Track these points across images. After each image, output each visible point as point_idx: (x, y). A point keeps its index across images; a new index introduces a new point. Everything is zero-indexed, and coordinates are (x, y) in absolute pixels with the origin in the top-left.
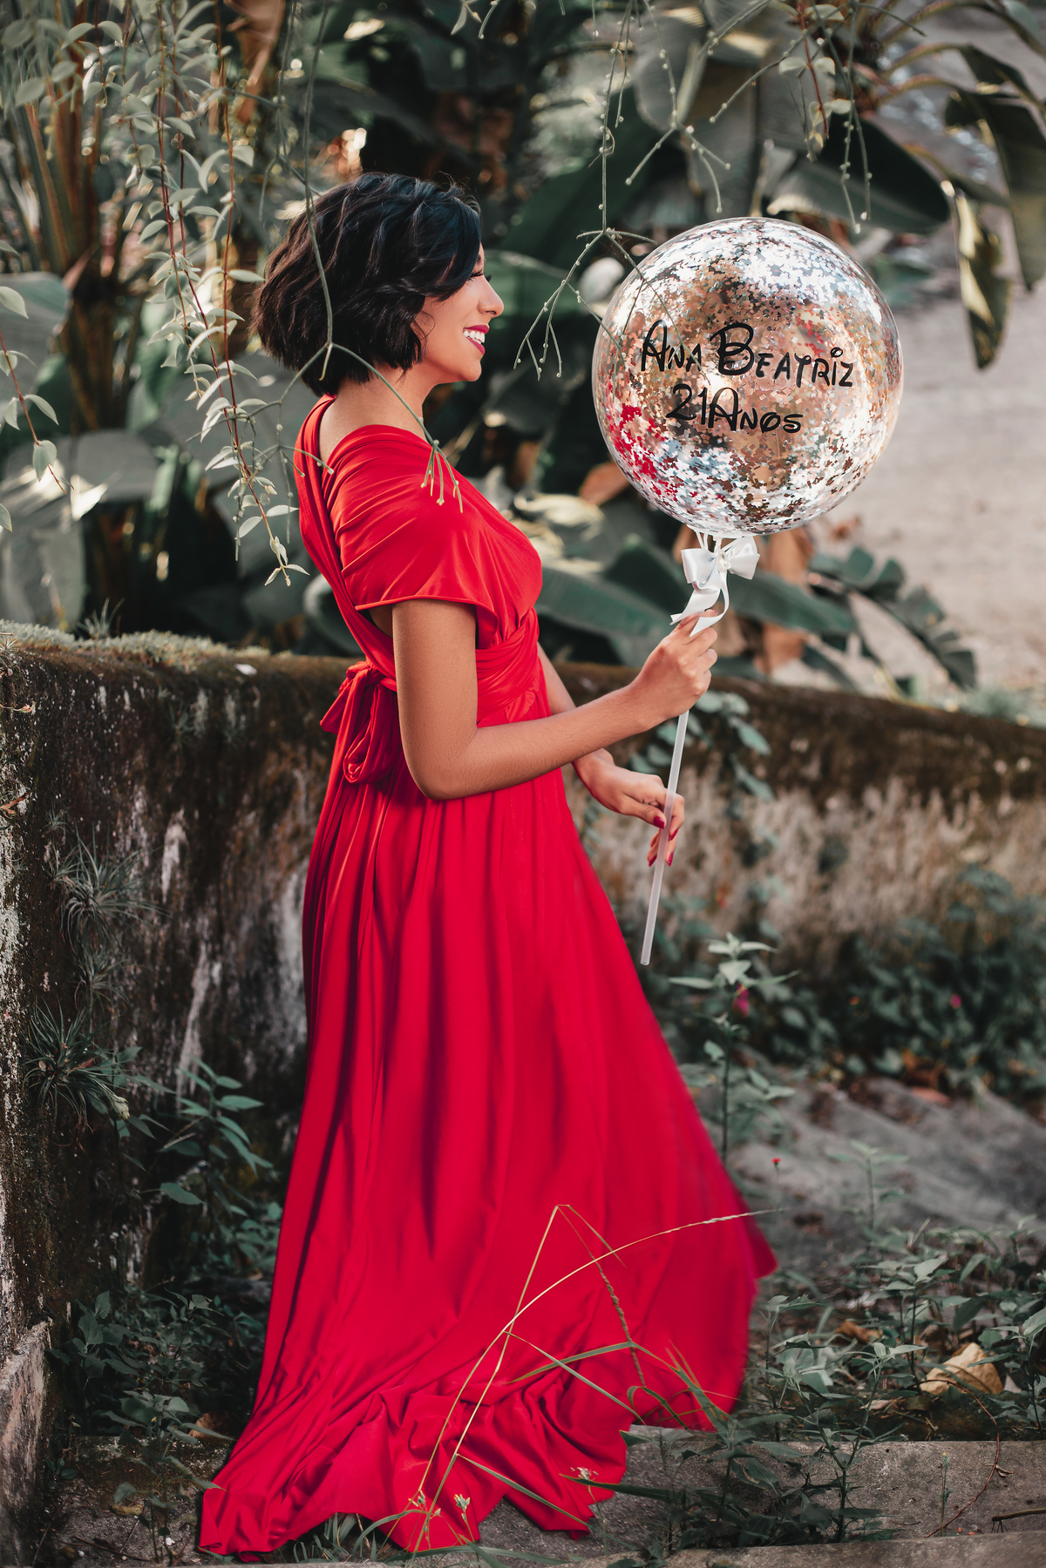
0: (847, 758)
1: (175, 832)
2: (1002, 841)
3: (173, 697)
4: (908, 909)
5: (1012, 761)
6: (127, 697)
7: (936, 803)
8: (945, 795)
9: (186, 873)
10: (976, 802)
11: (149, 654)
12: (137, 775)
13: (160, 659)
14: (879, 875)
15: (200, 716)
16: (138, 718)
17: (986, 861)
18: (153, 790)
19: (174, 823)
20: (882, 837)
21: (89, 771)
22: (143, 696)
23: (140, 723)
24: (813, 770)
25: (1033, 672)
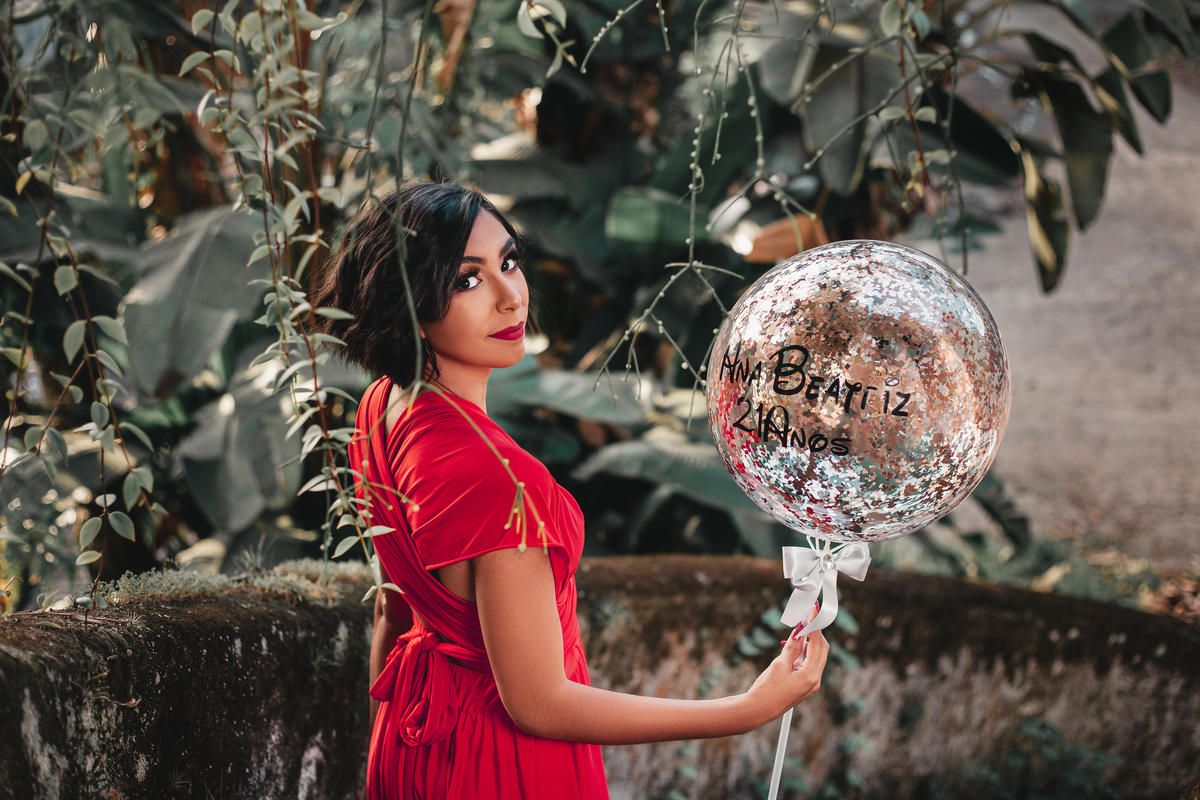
0: (924, 631)
1: (313, 754)
2: (1054, 697)
3: (313, 634)
4: (974, 756)
5: (1064, 631)
6: (264, 643)
7: (999, 667)
8: (1007, 661)
9: (324, 788)
10: (1032, 666)
11: (294, 594)
12: (273, 712)
13: (303, 598)
14: (950, 727)
15: (340, 647)
16: (275, 660)
17: (1040, 714)
18: (289, 723)
19: (312, 746)
20: (953, 696)
21: (220, 719)
22: (282, 639)
23: (278, 663)
24: (895, 642)
25: (1074, 524)
